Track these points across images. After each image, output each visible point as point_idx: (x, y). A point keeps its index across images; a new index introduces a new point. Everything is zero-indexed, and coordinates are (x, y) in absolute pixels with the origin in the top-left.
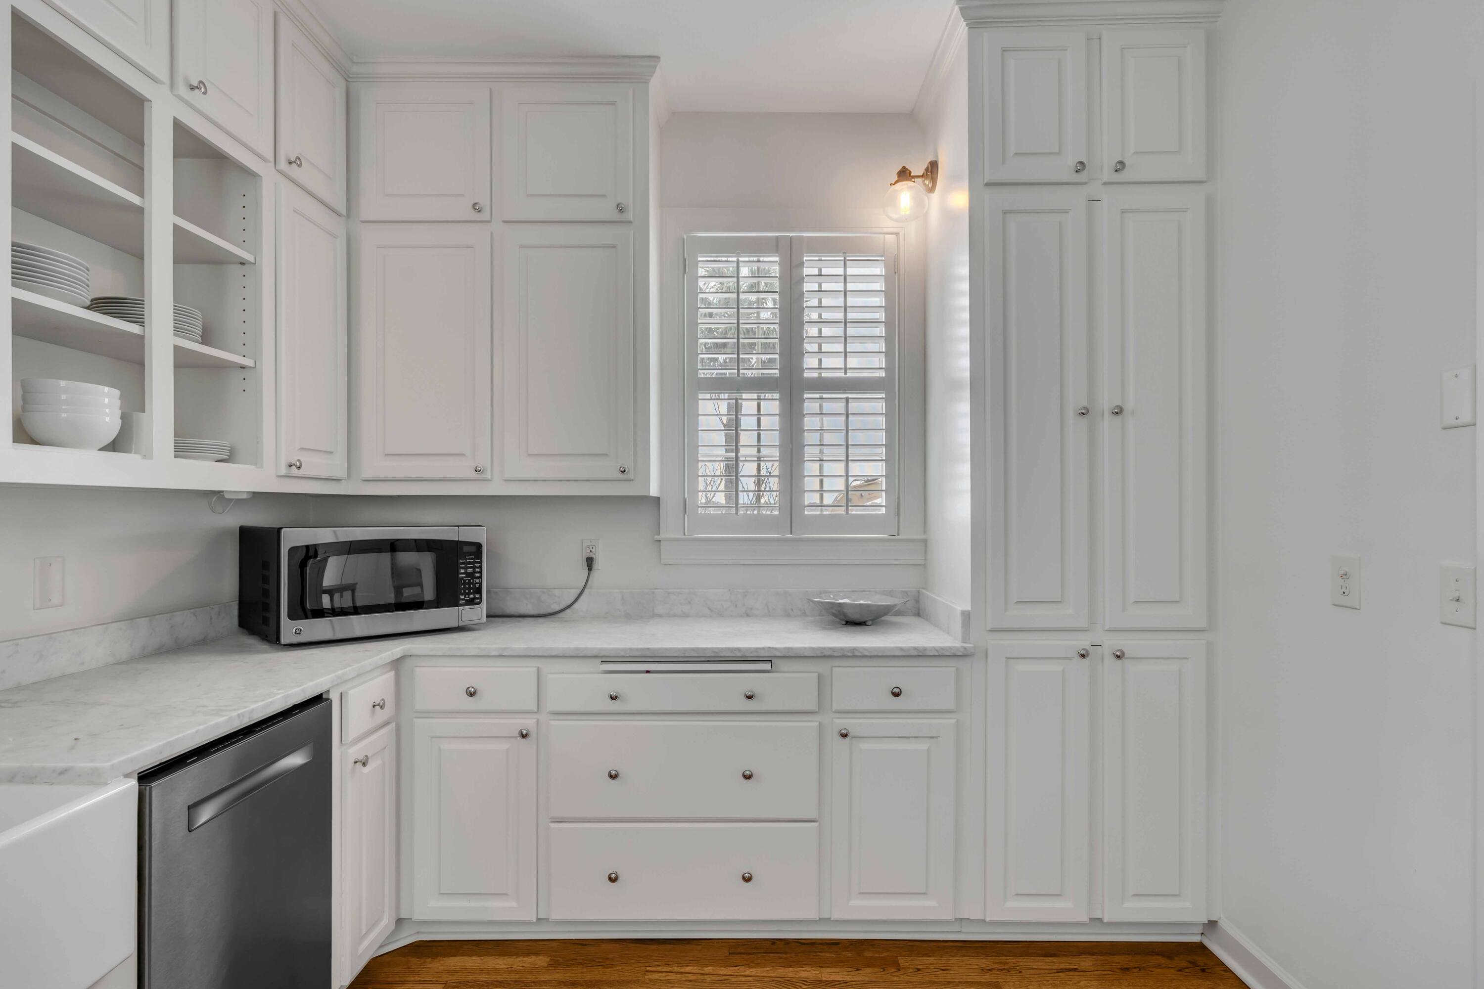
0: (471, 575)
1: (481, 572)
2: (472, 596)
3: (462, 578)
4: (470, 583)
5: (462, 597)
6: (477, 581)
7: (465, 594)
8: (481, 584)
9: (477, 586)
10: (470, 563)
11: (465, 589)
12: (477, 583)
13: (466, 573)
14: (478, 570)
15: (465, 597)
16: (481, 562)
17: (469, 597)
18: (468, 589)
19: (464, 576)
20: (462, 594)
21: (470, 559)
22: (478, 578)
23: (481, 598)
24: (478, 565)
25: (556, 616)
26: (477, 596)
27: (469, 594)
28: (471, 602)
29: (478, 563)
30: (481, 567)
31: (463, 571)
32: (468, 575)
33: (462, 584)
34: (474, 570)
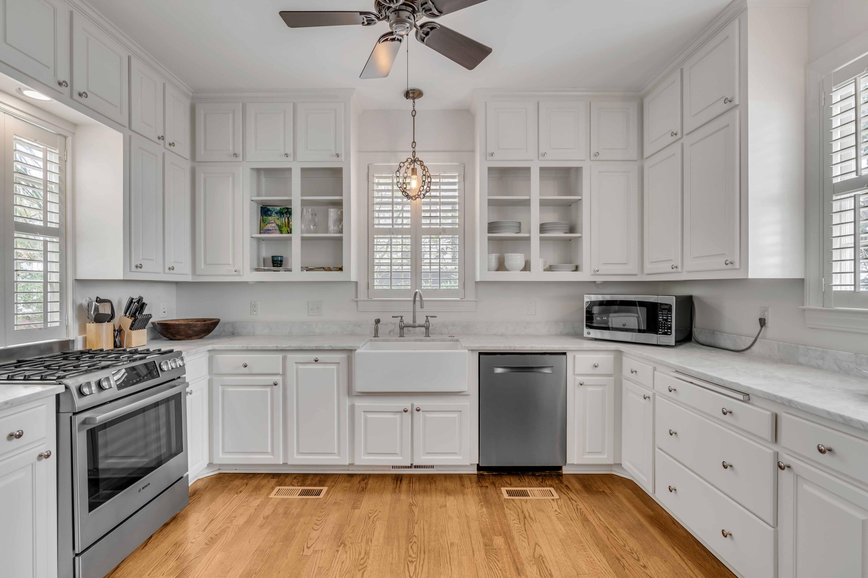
0: (666, 320)
1: (671, 319)
2: (666, 330)
3: (661, 321)
4: (664, 324)
5: (660, 330)
6: (669, 323)
7: (662, 329)
8: (671, 325)
9: (669, 326)
10: (665, 314)
11: (662, 326)
12: (669, 324)
13: (663, 319)
14: (670, 318)
15: (662, 330)
16: (671, 314)
17: (664, 331)
18: (664, 327)
19: (662, 320)
20: (661, 329)
21: (665, 312)
22: (669, 322)
23: (671, 332)
24: (670, 315)
25: (742, 352)
26: (669, 331)
27: (664, 329)
28: (665, 333)
29: (669, 314)
30: (671, 317)
31: (661, 317)
32: (664, 320)
33: (660, 324)
34: (667, 318)
